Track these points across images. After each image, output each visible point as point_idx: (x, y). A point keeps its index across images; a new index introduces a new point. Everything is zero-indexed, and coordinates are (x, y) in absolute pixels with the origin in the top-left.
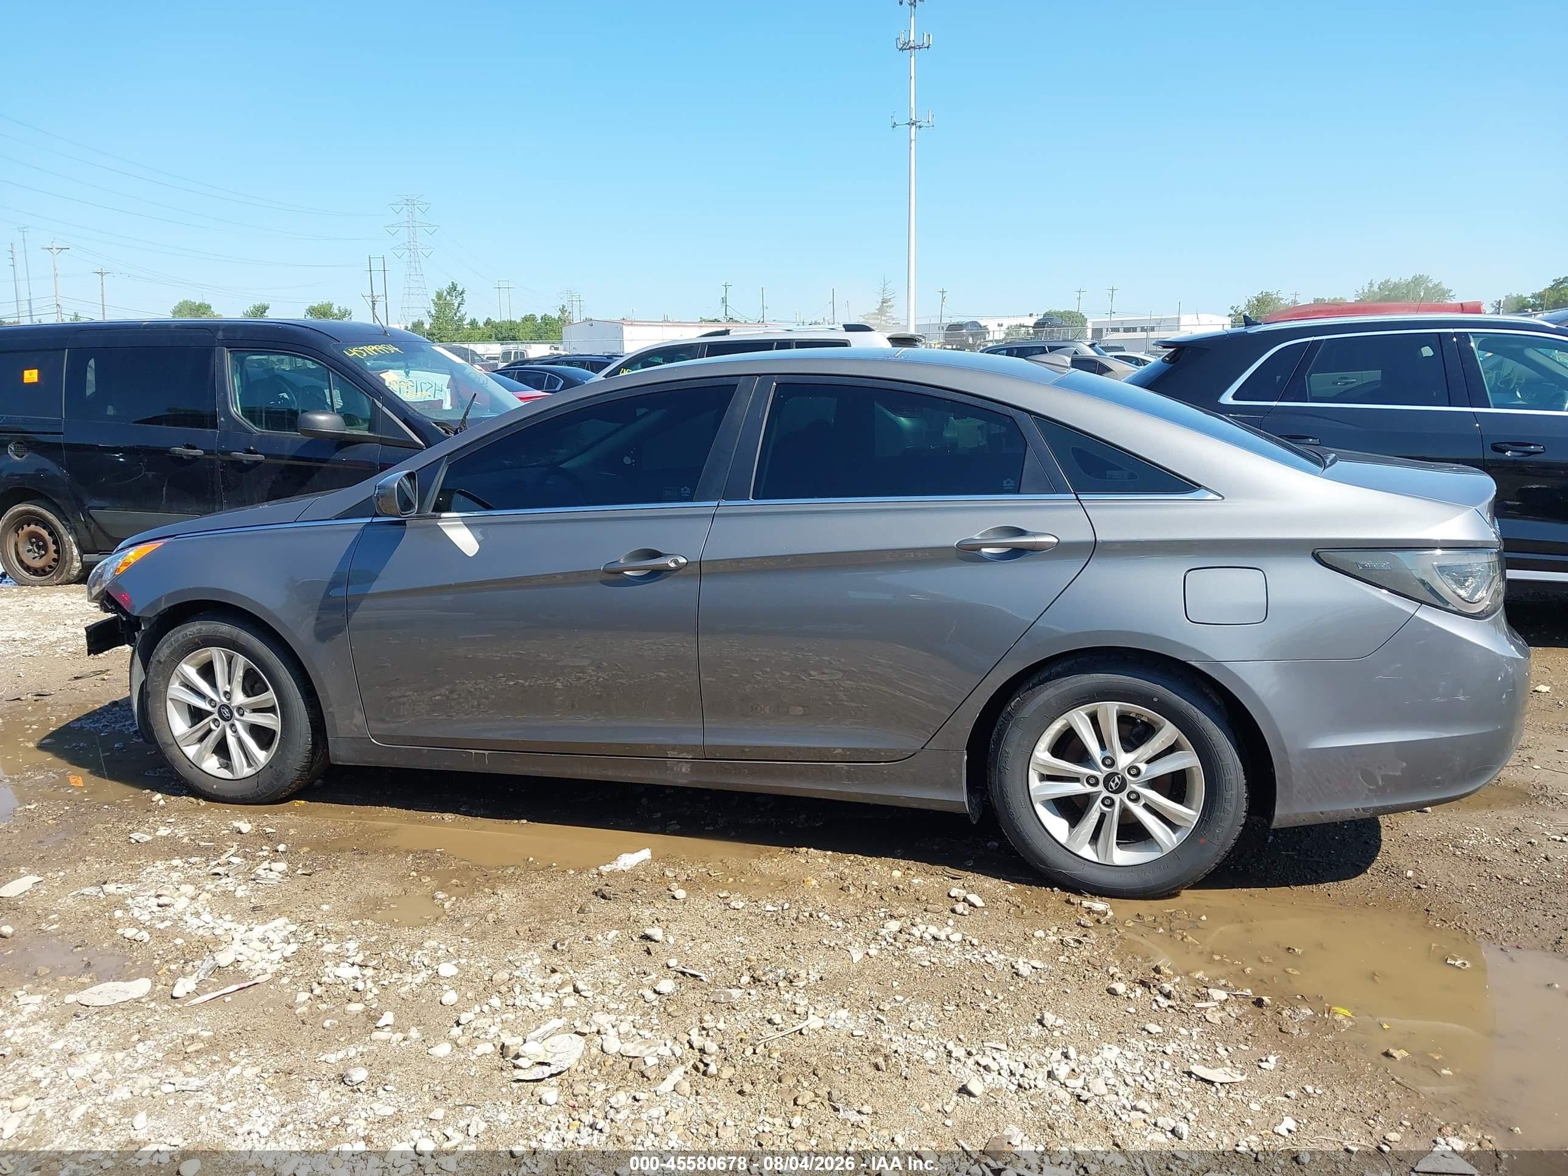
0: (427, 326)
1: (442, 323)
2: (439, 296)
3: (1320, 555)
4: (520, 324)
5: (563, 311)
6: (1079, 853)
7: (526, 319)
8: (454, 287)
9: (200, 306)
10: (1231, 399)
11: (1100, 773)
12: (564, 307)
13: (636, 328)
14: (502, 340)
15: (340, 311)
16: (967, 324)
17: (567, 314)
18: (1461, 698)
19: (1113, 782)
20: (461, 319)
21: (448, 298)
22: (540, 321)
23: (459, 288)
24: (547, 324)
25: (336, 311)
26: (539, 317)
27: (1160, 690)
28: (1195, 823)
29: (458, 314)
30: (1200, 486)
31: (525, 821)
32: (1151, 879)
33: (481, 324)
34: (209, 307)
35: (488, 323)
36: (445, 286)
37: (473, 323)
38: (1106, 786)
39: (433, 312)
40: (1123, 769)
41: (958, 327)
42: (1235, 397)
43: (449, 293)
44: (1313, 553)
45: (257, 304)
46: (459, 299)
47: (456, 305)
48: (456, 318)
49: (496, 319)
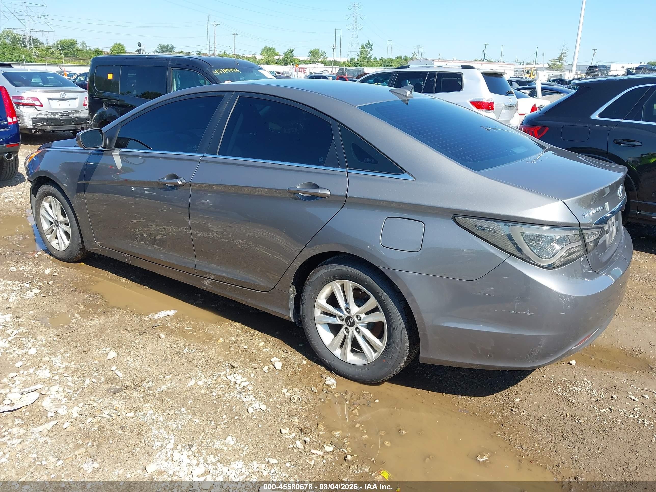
0: (356, 60)
1: (362, 59)
2: (362, 47)
3: (456, 218)
4: (394, 60)
5: (414, 54)
6: (334, 353)
7: (397, 58)
8: (368, 43)
9: (271, 49)
10: (597, 116)
11: (343, 315)
12: (414, 52)
13: (440, 62)
14: (385, 67)
15: (322, 52)
16: (599, 66)
17: (415, 56)
18: (528, 313)
19: (349, 321)
20: (370, 57)
21: (366, 48)
22: (403, 59)
23: (371, 44)
24: (406, 60)
25: (320, 52)
26: (403, 57)
27: (368, 278)
28: (382, 351)
29: (369, 55)
30: (405, 171)
31: (147, 287)
32: (361, 373)
33: (378, 60)
34: (275, 49)
35: (381, 59)
36: (365, 43)
37: (375, 59)
38: (347, 322)
39: (359, 54)
40: (354, 315)
41: (595, 67)
42: (600, 116)
43: (366, 46)
44: (452, 217)
45: (290, 48)
46: (370, 48)
47: (369, 51)
48: (368, 57)
49: (385, 57)
